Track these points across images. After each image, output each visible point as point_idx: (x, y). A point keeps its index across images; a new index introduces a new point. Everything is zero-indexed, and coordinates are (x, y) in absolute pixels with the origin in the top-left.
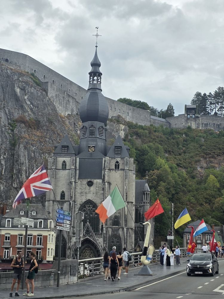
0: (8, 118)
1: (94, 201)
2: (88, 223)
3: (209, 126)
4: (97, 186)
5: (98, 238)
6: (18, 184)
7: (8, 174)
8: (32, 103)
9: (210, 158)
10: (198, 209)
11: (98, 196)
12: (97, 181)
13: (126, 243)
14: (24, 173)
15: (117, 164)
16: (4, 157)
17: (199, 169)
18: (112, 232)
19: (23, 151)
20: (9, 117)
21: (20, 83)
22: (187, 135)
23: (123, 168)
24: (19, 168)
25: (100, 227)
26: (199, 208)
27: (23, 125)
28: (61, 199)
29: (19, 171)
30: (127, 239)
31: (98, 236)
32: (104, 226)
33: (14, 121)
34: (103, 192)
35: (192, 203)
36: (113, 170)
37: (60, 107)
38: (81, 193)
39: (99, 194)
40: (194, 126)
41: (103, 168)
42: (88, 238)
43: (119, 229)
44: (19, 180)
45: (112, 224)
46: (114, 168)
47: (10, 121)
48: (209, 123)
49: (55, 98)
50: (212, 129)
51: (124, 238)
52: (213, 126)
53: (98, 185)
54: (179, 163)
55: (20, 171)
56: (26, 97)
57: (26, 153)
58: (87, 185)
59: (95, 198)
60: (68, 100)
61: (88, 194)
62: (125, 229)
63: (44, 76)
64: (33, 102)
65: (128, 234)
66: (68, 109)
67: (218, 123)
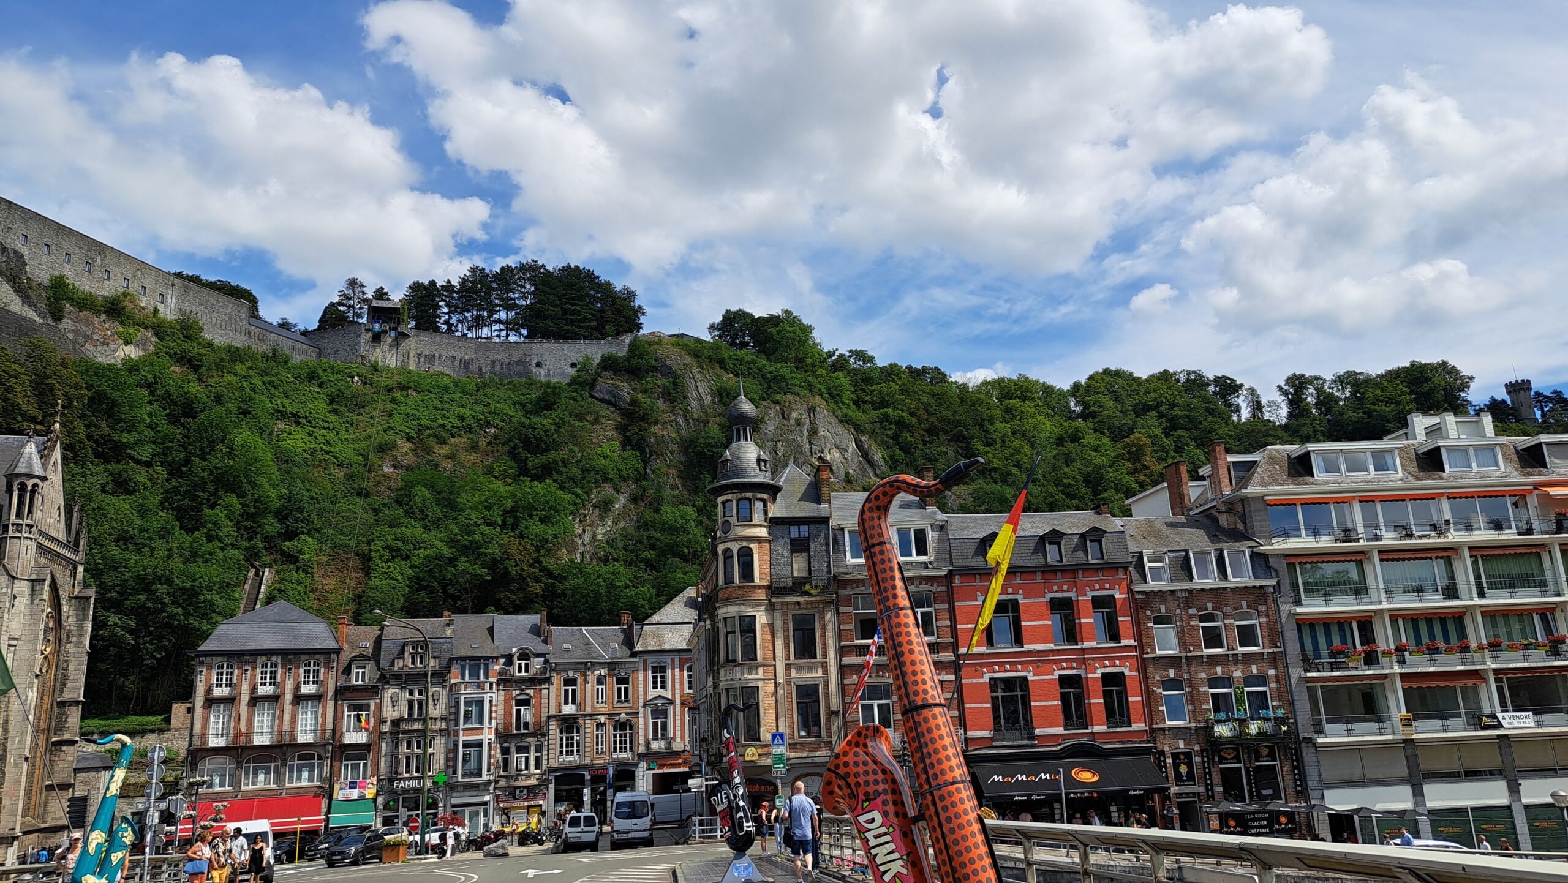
3: (437, 363)
17: (386, 469)
22: (365, 380)
48: (437, 355)
50: (446, 370)
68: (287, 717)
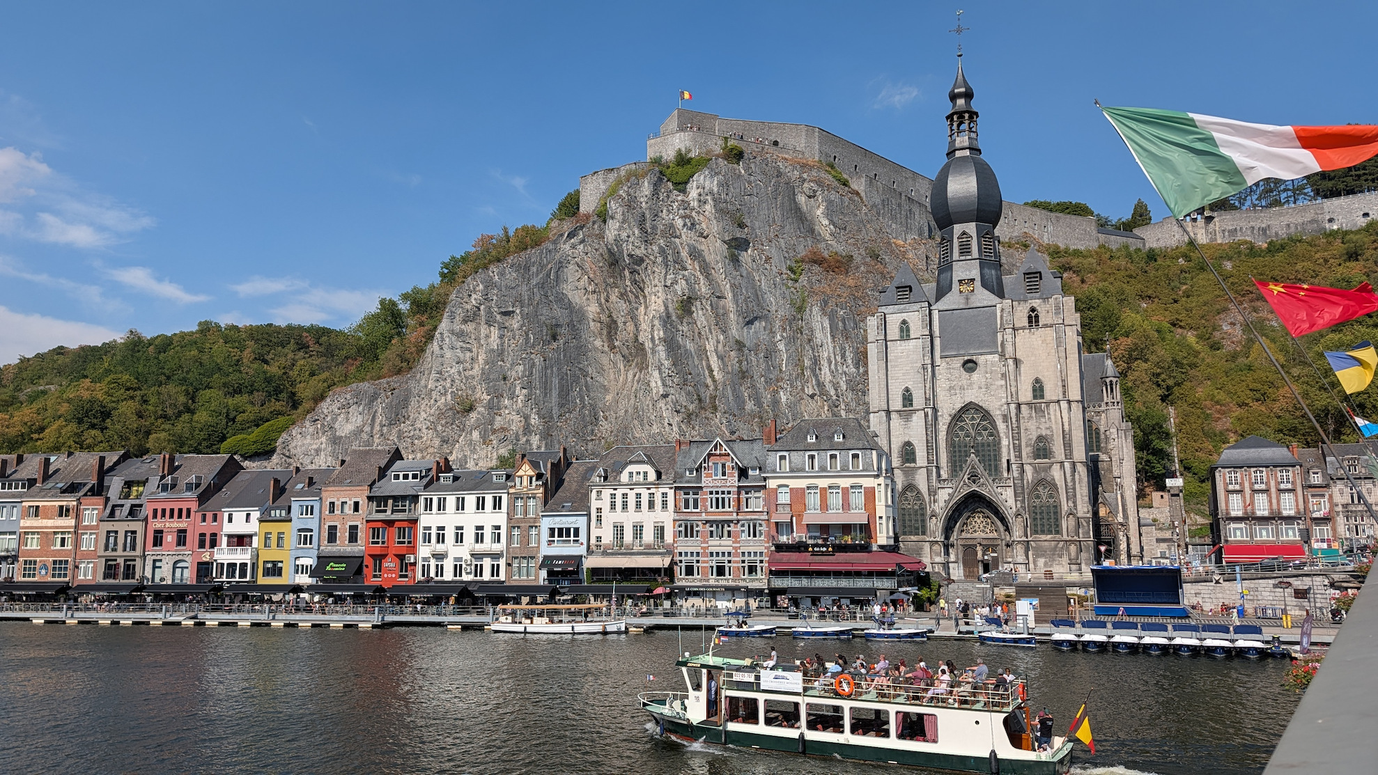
0: (785, 257)
1: (984, 406)
2: (972, 455)
3: (1239, 233)
4: (988, 370)
5: (999, 490)
6: (815, 387)
7: (793, 370)
8: (832, 222)
9: (1252, 301)
10: (1234, 415)
11: (992, 393)
12: (988, 360)
13: (1072, 497)
14: (825, 363)
15: (1033, 315)
16: (782, 336)
17: (1226, 328)
18: (1033, 473)
19: (819, 319)
20: (787, 255)
21: (806, 185)
22: (1187, 258)
23: (1049, 322)
24: (815, 356)
25: (1005, 465)
26: (1238, 412)
27: (816, 268)
28: (904, 406)
29: (816, 360)
30: (1074, 489)
31: (1002, 485)
32: (1013, 460)
33: (797, 262)
34: (1003, 382)
35: (1217, 403)
36: (1023, 328)
37: (894, 226)
38: (951, 388)
39: (993, 387)
40: (1202, 238)
41: (999, 327)
42: (977, 489)
43: (1050, 467)
44: (818, 381)
45: (1031, 455)
46: (1027, 325)
47: (788, 262)
48: (1238, 228)
49: (880, 206)
50: (1248, 239)
51: (1066, 485)
52: (1249, 232)
53: (989, 367)
54: (1177, 320)
55: (816, 362)
56: (819, 212)
57: (827, 322)
58: (962, 369)
59: (986, 399)
60: (910, 210)
61: (968, 389)
62: (1067, 465)
63: (856, 166)
64: (835, 219)
65: (1077, 476)
66: (911, 229)
67: (1264, 226)
68: (1274, 501)
